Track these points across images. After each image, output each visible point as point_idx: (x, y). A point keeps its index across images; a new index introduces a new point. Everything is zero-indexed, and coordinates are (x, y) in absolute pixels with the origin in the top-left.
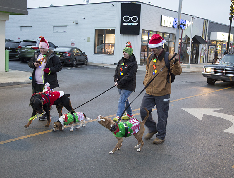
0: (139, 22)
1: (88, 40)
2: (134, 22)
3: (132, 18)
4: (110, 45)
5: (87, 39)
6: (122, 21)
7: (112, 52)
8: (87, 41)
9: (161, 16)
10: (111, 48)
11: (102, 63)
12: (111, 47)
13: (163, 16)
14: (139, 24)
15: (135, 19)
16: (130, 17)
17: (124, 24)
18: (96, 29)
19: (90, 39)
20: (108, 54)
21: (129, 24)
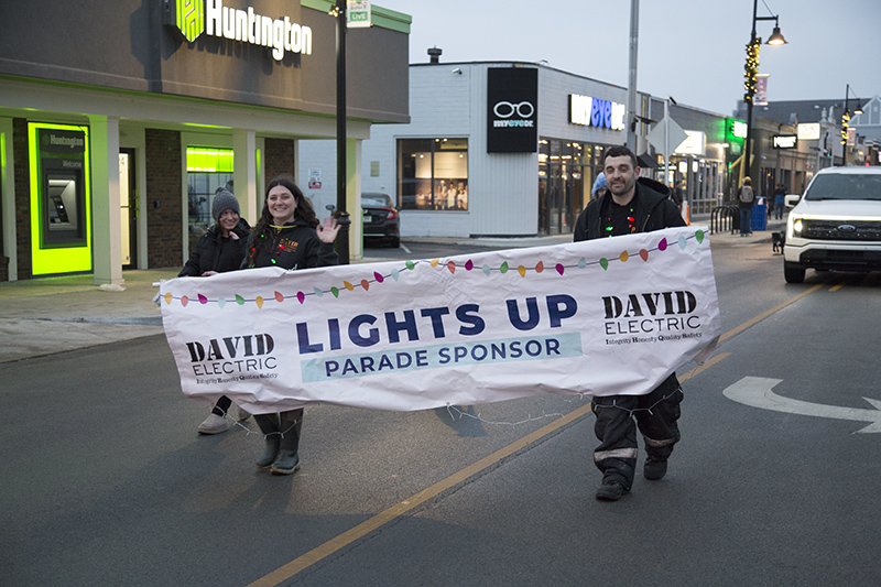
0: (534, 118)
1: (372, 171)
2: (524, 119)
3: (518, 106)
4: (443, 182)
5: (369, 168)
6: (491, 117)
7: (451, 203)
8: (369, 173)
9: (570, 97)
10: (446, 191)
11: (426, 234)
12: (444, 188)
13: (573, 96)
14: (535, 124)
15: (525, 110)
16: (513, 106)
17: (497, 124)
18: (398, 140)
19: (381, 168)
20: (434, 209)
21: (511, 123)
